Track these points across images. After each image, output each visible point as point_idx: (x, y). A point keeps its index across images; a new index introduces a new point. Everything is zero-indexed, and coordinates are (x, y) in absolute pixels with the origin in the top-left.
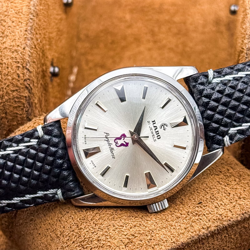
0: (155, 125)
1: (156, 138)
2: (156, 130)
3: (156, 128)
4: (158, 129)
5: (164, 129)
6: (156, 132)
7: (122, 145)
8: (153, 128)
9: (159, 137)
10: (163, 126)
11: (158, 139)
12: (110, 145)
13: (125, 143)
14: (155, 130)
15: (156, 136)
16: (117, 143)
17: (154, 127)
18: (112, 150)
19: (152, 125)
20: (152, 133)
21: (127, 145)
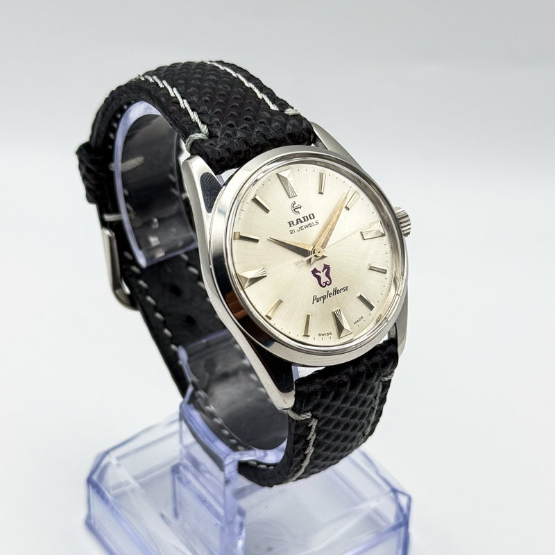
0: (295, 223)
1: (314, 221)
2: (303, 220)
3: (299, 221)
4: (300, 217)
5: (300, 208)
6: (305, 221)
7: (328, 275)
8: (300, 224)
9: (312, 216)
10: (295, 209)
11: (314, 217)
12: (329, 295)
13: (325, 271)
14: (302, 222)
15: (310, 221)
16: (326, 283)
17: (297, 223)
18: (336, 291)
19: (296, 227)
20: (306, 227)
21: (327, 267)
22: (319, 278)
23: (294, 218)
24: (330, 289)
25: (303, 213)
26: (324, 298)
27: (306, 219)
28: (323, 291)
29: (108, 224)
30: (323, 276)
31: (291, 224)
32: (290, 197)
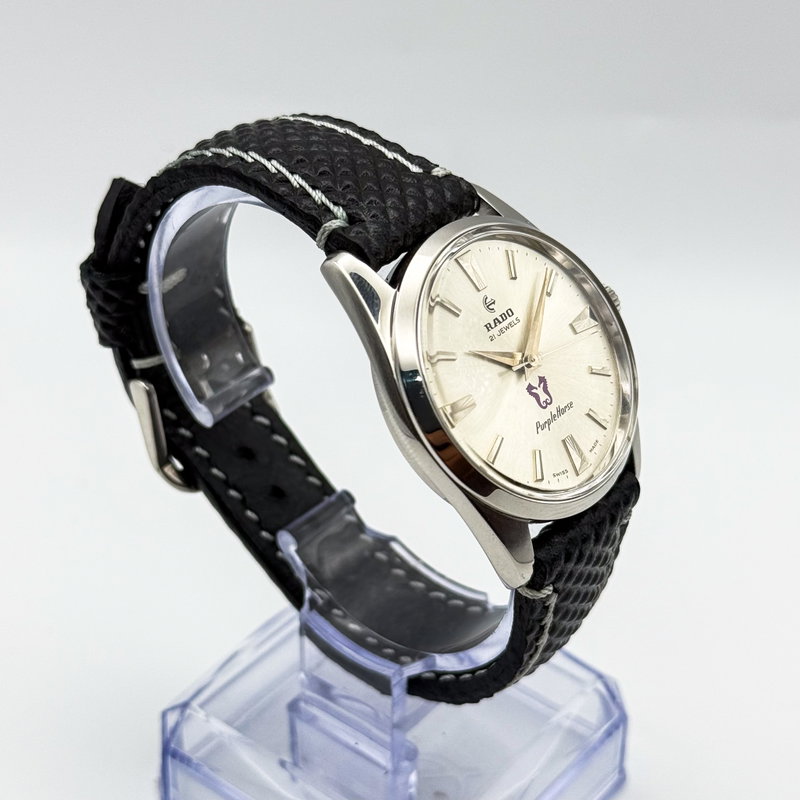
0: (493, 326)
1: (513, 318)
2: (501, 320)
3: (497, 321)
4: (497, 315)
5: (494, 303)
6: (503, 320)
7: (546, 390)
8: (499, 326)
10: (489, 305)
11: (513, 313)
12: (554, 417)
13: (542, 385)
14: (500, 323)
15: (509, 320)
16: (546, 402)
17: (496, 325)
18: (561, 411)
19: (495, 331)
20: (507, 328)
21: (542, 380)
22: (537, 397)
23: (490, 318)
24: (552, 408)
25: (500, 309)
26: (548, 422)
27: (504, 317)
28: (545, 414)
29: (138, 373)
30: (540, 391)
31: (488, 327)
32: (479, 290)
